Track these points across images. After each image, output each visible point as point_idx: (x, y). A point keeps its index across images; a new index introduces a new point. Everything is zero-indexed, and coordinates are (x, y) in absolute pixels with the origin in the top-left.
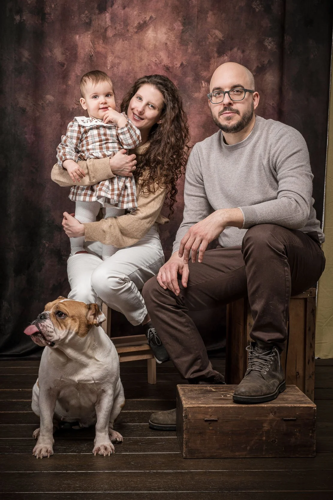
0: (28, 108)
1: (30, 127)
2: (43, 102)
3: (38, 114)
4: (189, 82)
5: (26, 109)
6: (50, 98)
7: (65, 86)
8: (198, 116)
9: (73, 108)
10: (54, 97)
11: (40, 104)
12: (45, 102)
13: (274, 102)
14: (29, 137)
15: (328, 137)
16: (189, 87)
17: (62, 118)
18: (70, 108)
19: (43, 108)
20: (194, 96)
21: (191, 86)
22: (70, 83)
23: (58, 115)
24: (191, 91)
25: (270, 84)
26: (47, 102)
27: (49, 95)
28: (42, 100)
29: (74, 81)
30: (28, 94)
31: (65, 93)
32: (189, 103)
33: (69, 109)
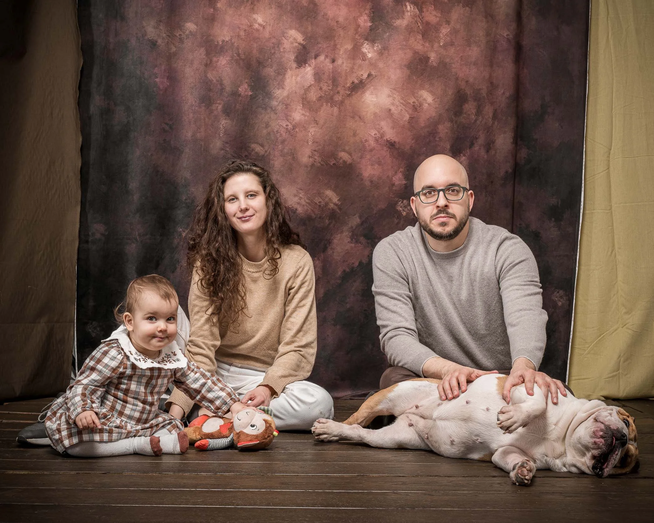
0: (160, 41)
1: (163, 68)
2: (181, 33)
3: (174, 49)
4: (388, 5)
5: (157, 42)
6: (190, 26)
7: (212, 10)
8: (400, 52)
9: (223, 41)
10: (197, 25)
11: (178, 35)
12: (184, 33)
13: (508, 33)
14: (160, 81)
15: (588, 81)
16: (388, 12)
17: (208, 54)
18: (220, 39)
19: (181, 41)
20: (395, 24)
21: (391, 10)
22: (219, 5)
23: (202, 51)
24: (390, 16)
25: (503, 8)
26: (187, 32)
27: (190, 23)
28: (179, 30)
29: (226, 3)
30: (160, 21)
31: (212, 19)
32: (388, 34)
33: (218, 42)
